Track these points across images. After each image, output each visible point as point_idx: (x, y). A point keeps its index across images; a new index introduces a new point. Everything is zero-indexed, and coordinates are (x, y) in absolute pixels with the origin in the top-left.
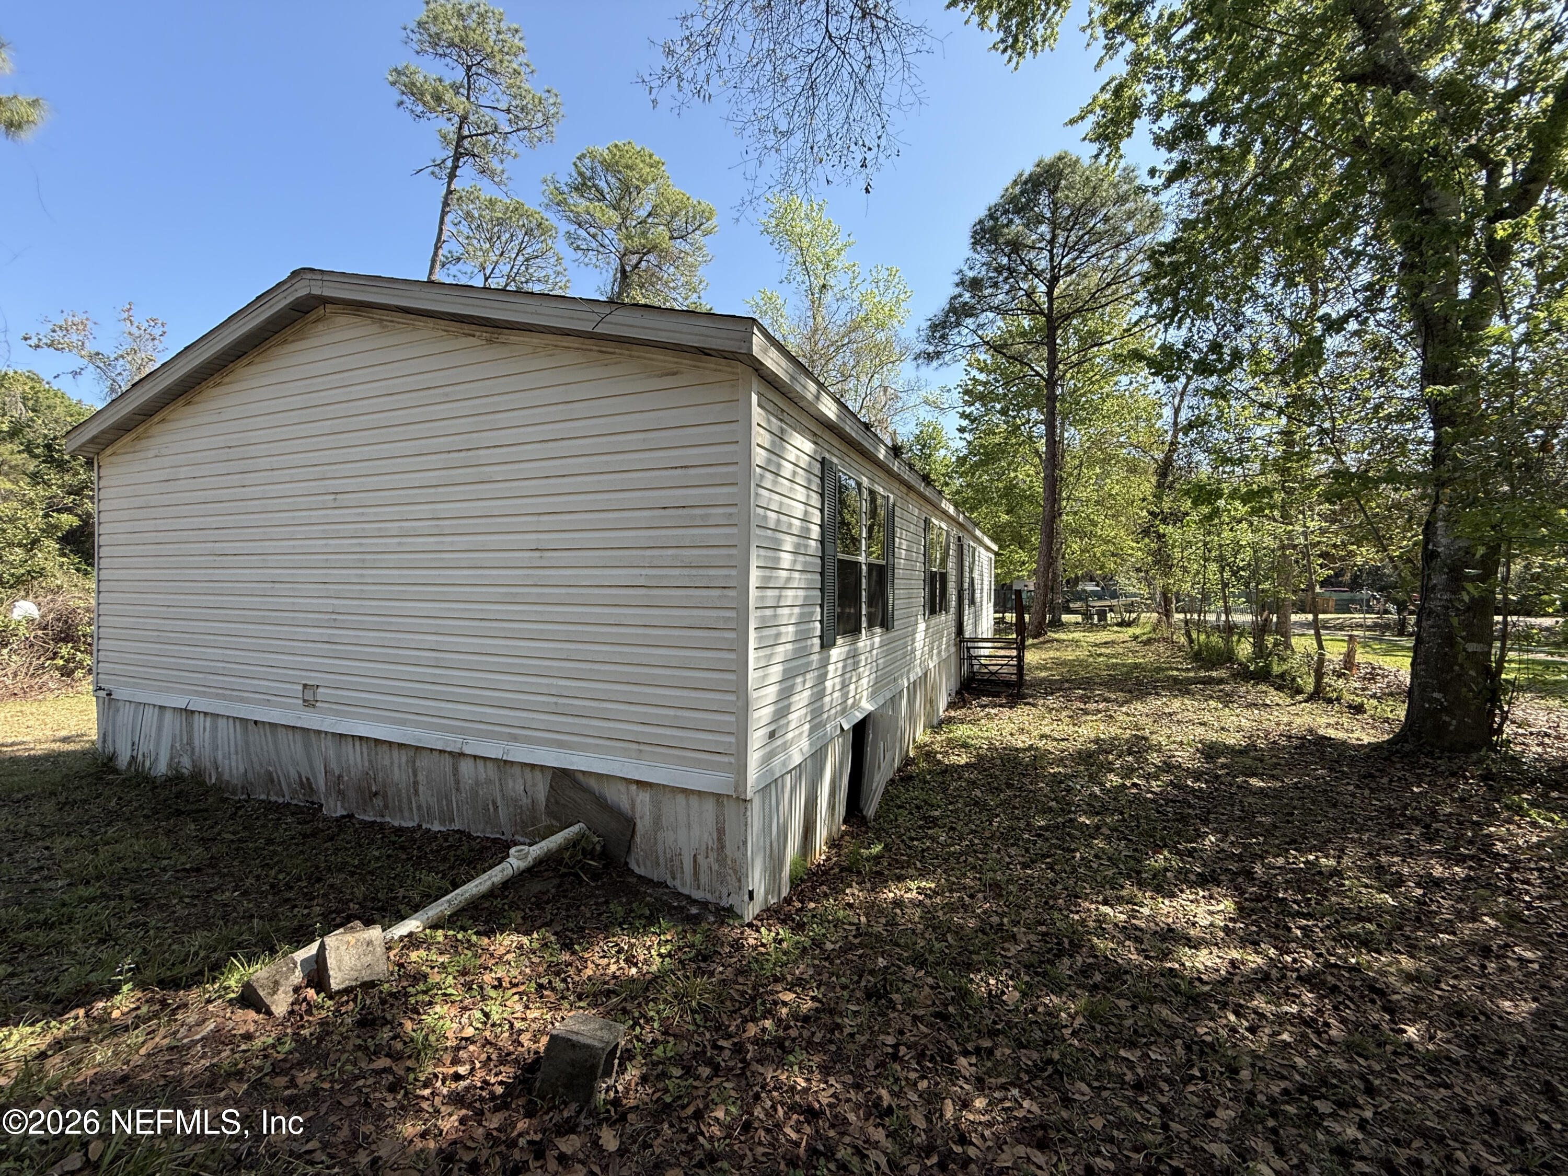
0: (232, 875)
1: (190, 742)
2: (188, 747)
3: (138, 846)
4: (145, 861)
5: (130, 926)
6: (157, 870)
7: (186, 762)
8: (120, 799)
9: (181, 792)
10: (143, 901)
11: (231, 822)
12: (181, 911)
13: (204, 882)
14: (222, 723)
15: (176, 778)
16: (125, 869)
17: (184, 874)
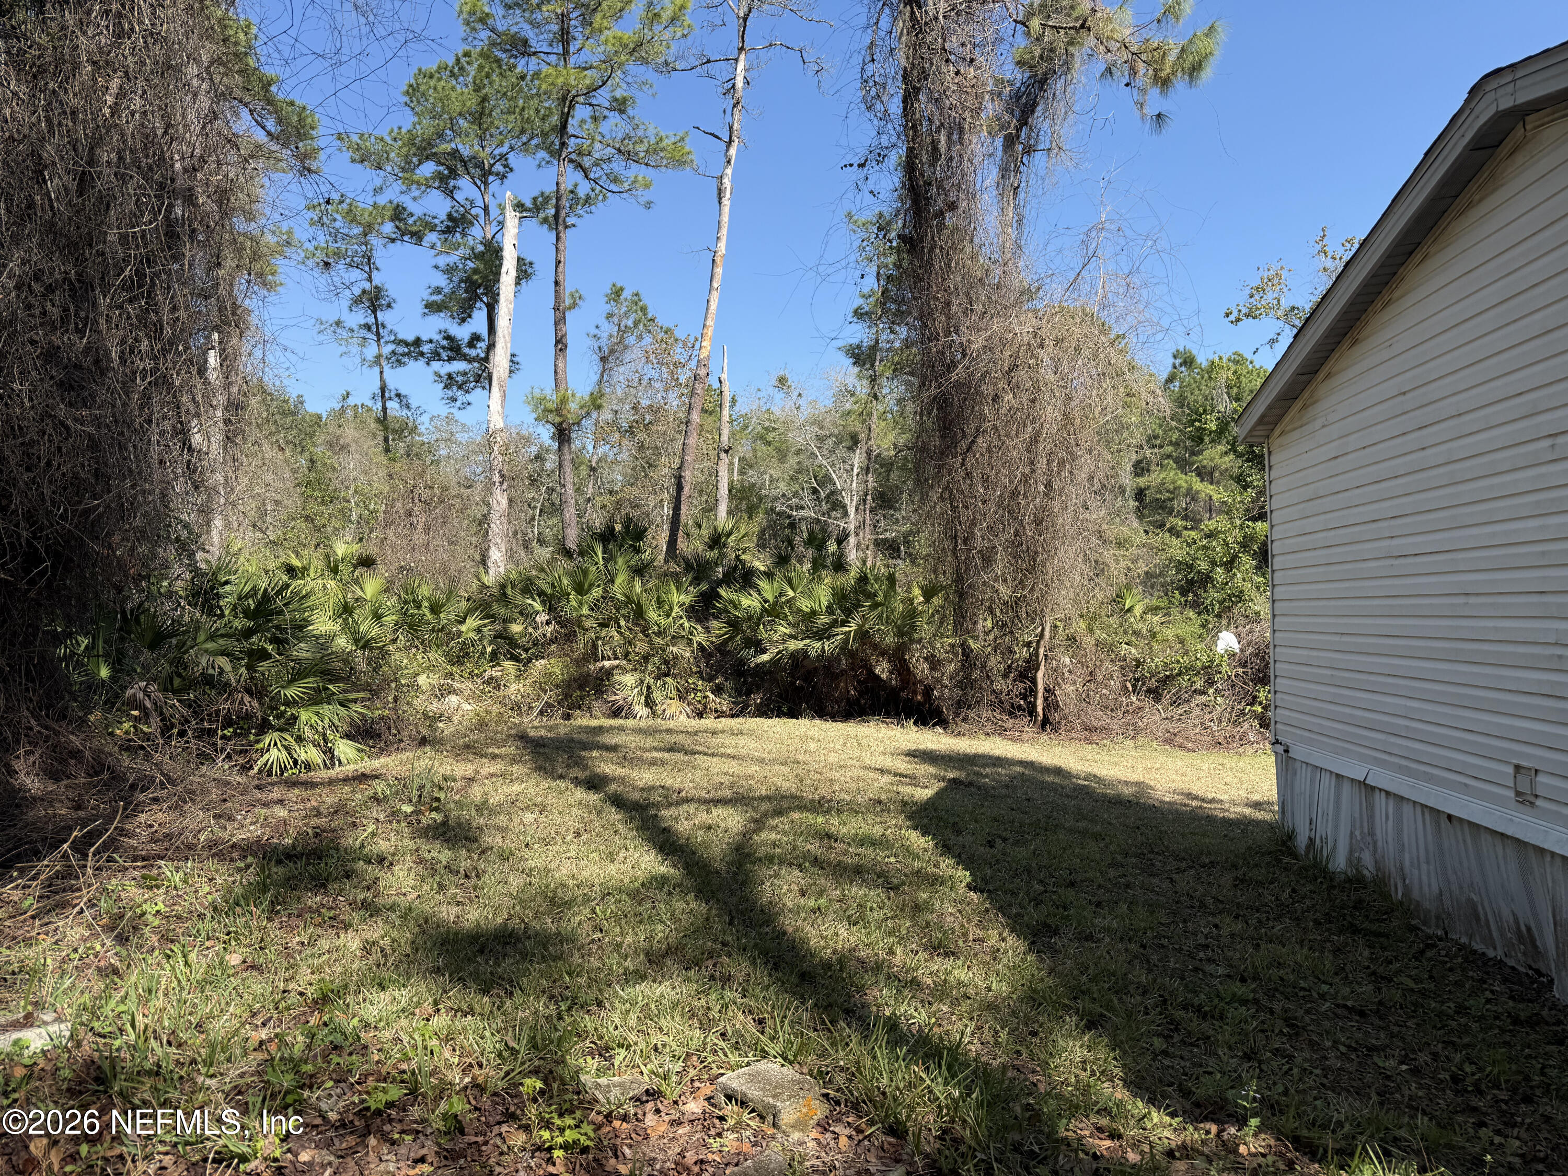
0: (1403, 1039)
1: (1372, 833)
2: (1369, 839)
3: (1301, 954)
4: (1305, 978)
5: (1276, 1052)
6: (1315, 995)
7: (1367, 859)
8: (1294, 891)
9: (1360, 901)
10: (1295, 1029)
11: (1414, 963)
12: (1334, 1062)
13: (1367, 1033)
14: (1407, 809)
15: (1356, 881)
16: (1282, 979)
17: (1346, 1013)
